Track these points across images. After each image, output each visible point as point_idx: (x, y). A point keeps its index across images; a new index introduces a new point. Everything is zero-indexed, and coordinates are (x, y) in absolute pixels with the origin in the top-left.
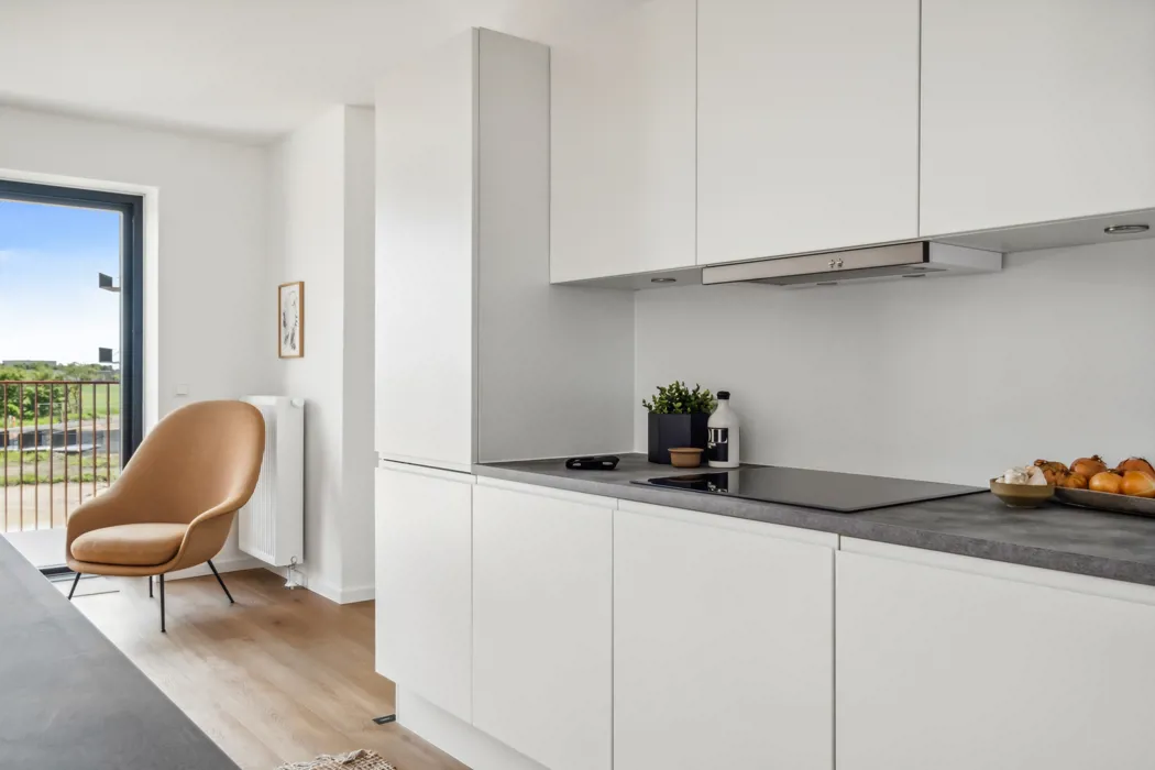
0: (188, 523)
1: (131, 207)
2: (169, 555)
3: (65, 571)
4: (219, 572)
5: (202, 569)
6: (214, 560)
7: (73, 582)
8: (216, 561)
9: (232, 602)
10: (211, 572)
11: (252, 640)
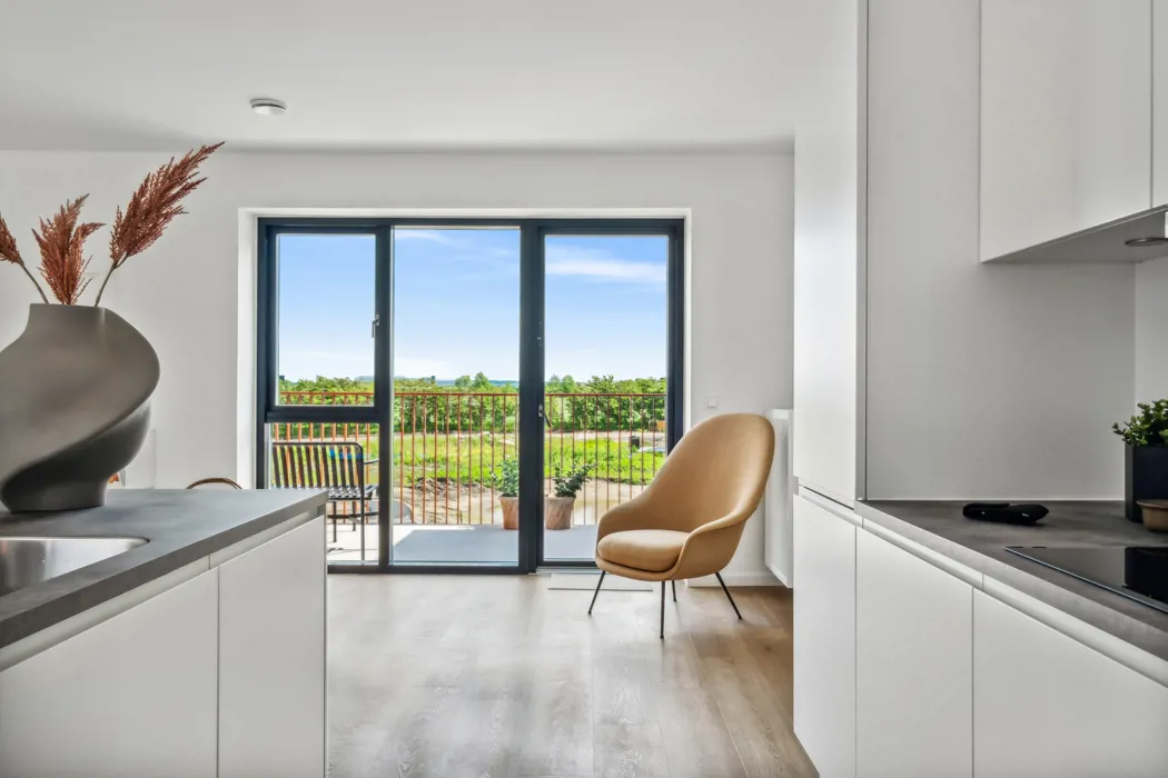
0: (689, 531)
1: (674, 229)
2: (667, 565)
3: (591, 565)
4: (727, 585)
5: (711, 580)
6: (721, 573)
7: (599, 576)
8: (725, 573)
9: (740, 617)
10: (719, 584)
11: (732, 662)
